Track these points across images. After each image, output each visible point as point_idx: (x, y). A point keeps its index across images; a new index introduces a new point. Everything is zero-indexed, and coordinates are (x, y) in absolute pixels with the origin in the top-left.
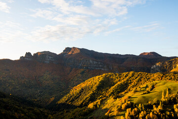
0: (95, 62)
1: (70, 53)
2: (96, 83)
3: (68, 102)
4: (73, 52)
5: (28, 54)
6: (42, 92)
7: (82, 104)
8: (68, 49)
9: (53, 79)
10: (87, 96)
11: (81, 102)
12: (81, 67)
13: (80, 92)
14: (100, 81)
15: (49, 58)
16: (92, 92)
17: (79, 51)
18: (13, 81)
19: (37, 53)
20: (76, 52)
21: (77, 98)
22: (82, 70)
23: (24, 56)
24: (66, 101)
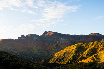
0: (64, 39)
1: (47, 35)
2: (73, 50)
3: (57, 61)
4: (49, 34)
5: (23, 36)
6: (34, 58)
7: (68, 62)
8: (46, 33)
9: (39, 50)
10: (70, 57)
11: (67, 61)
12: (56, 43)
13: (64, 55)
14: (75, 48)
15: (35, 38)
16: (73, 55)
17: (53, 34)
18: (15, 51)
19: (28, 35)
20: (51, 34)
21: (62, 59)
22: (56, 44)
23: (20, 37)
24: (56, 61)
